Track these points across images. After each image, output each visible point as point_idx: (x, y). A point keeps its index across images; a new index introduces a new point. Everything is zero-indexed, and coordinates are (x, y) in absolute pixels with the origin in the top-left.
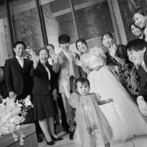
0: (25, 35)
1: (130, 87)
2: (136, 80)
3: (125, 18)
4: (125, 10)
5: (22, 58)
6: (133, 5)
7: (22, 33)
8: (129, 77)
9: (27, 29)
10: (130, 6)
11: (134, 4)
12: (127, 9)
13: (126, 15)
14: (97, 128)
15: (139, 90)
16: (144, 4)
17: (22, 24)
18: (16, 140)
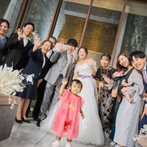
0: (33, 17)
1: (104, 105)
2: (111, 102)
3: (125, 48)
4: (127, 42)
5: (28, 38)
6: (135, 41)
7: (31, 13)
8: (107, 97)
9: (37, 12)
10: (133, 41)
11: (137, 40)
12: (129, 41)
13: (126, 45)
14: (71, 125)
15: (110, 111)
16: (144, 45)
17: (35, 6)
18: (10, 103)
